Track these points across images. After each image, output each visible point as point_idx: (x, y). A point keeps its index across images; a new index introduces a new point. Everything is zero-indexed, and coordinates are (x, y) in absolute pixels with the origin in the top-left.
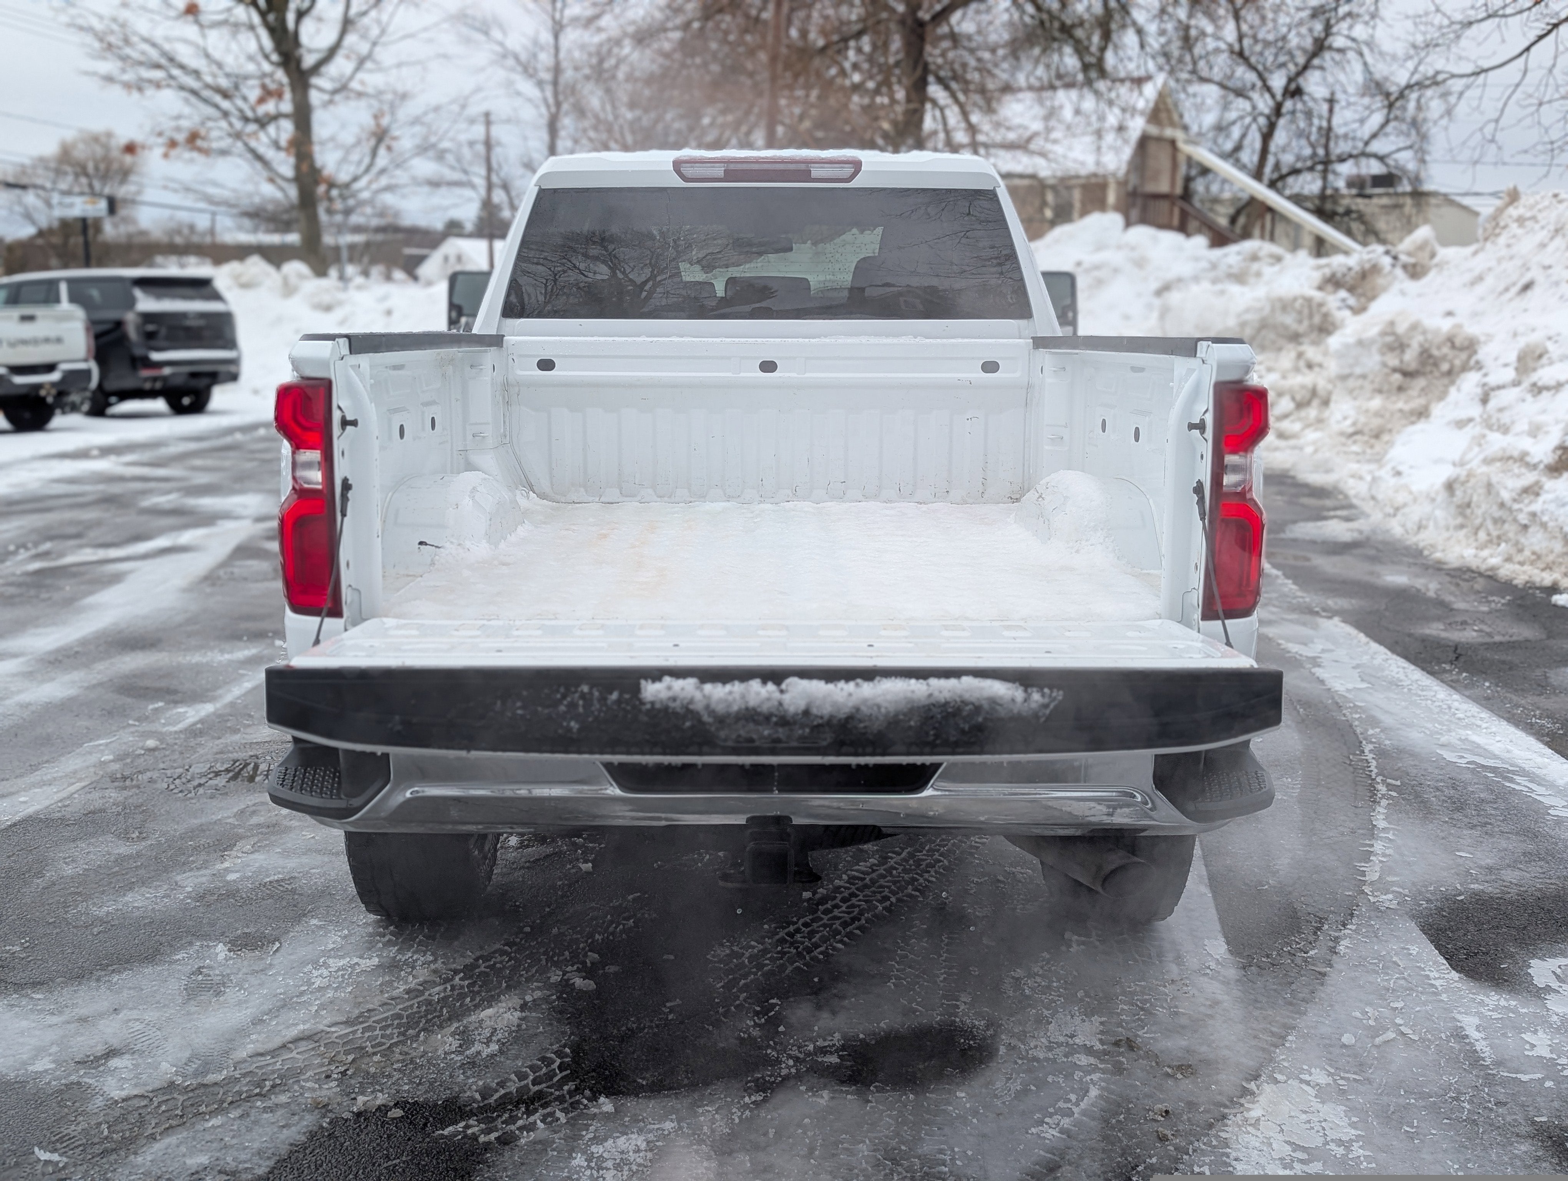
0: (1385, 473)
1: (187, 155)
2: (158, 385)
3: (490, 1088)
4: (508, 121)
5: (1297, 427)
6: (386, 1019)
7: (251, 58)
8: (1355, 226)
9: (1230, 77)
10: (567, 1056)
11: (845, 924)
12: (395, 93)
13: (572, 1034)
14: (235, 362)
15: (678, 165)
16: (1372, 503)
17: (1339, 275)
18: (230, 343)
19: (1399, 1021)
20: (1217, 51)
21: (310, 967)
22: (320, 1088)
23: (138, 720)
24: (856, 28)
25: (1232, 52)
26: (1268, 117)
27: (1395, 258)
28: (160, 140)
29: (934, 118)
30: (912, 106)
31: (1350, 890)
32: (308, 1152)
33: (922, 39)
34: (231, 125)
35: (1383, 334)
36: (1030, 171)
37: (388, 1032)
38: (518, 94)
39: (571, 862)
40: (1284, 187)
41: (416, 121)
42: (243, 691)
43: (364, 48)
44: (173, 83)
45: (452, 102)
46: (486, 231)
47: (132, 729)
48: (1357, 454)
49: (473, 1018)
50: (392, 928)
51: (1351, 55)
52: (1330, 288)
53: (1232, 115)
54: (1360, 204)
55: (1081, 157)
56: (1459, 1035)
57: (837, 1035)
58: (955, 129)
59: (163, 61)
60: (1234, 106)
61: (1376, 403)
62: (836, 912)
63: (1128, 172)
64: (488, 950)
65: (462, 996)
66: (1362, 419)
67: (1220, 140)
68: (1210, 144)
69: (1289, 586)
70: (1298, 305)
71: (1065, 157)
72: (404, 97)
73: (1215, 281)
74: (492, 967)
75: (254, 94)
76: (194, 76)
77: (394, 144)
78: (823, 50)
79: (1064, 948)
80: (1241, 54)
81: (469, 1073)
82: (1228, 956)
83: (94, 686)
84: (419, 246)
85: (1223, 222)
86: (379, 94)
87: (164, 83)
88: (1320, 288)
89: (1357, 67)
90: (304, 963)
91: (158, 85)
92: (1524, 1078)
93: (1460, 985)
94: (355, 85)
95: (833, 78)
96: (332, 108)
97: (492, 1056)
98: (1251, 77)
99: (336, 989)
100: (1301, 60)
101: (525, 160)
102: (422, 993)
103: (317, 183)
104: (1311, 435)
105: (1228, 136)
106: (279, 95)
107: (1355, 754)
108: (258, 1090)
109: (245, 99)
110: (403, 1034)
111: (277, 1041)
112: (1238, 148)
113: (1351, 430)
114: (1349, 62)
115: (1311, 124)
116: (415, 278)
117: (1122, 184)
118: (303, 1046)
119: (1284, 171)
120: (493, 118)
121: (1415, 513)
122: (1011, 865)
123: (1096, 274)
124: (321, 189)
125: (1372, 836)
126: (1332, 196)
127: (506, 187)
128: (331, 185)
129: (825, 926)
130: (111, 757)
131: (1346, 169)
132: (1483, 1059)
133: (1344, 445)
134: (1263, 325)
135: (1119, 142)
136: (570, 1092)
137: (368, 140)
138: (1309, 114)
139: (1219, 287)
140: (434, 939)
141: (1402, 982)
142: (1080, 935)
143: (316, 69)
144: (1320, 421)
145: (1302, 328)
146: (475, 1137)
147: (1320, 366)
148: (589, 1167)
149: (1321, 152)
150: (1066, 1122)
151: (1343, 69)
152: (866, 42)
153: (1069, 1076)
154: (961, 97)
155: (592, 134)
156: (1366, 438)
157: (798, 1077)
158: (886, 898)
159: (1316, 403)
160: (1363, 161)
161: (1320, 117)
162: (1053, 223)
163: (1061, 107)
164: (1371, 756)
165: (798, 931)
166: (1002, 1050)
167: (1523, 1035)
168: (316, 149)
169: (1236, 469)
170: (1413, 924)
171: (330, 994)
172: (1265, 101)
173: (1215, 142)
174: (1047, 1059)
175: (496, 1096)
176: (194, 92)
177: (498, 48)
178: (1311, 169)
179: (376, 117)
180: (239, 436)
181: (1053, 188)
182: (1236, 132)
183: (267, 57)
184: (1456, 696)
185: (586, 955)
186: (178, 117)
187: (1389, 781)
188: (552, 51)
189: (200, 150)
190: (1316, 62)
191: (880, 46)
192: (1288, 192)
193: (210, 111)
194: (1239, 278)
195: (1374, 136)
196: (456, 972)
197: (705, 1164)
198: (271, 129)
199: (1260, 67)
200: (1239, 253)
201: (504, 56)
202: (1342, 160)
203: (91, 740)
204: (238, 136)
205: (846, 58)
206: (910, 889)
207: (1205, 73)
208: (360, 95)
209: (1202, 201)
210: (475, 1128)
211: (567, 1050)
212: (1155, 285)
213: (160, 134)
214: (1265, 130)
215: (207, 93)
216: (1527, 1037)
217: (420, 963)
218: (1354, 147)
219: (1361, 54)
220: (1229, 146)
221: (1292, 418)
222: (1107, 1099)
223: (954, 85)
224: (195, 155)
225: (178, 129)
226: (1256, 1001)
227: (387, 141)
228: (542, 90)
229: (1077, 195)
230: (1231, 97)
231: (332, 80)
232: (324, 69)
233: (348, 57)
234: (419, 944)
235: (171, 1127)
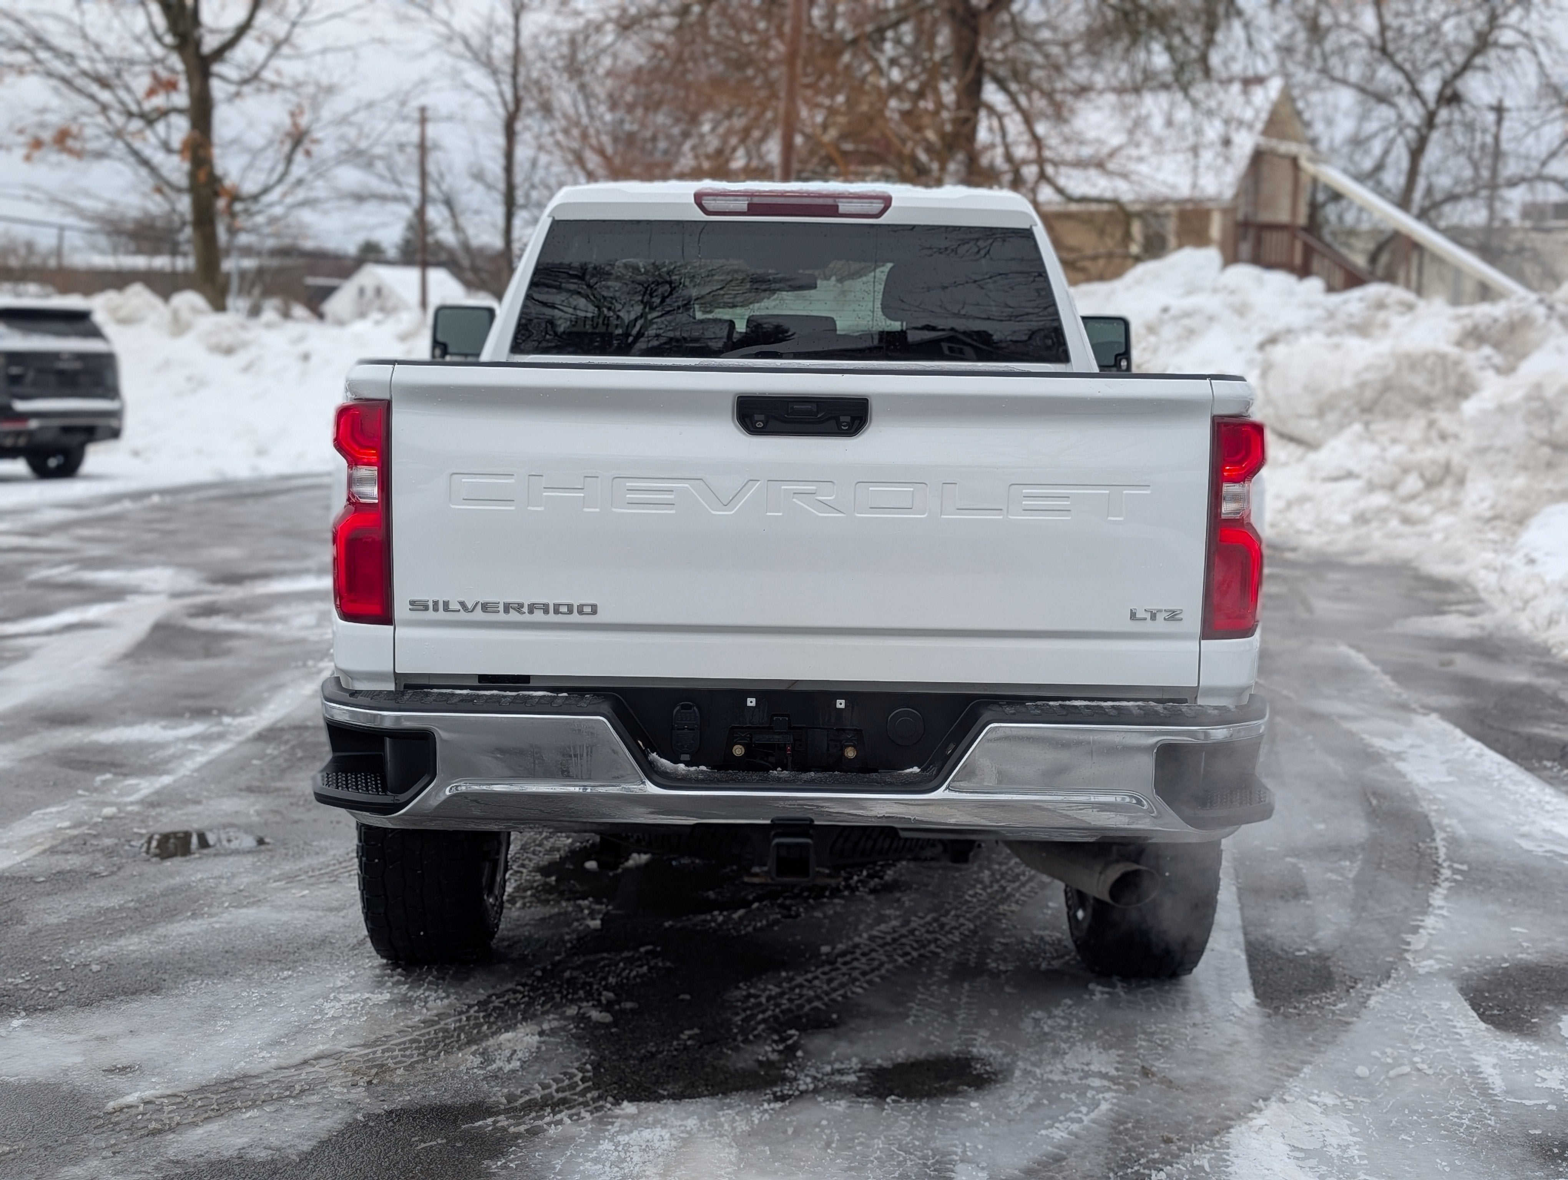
0: (1516, 561)
1: (54, 157)
2: (22, 442)
3: (515, 1095)
4: (450, 118)
5: (1426, 510)
6: (404, 1043)
7: (138, 40)
8: (1530, 269)
9: (1372, 77)
10: (588, 1071)
11: (864, 974)
12: (318, 85)
13: (592, 1054)
14: (117, 414)
15: (699, 198)
16: (1500, 596)
17: (1482, 328)
18: (111, 391)
19: (1416, 1059)
20: (1355, 44)
21: (321, 1000)
22: (349, 1092)
23: (86, 790)
24: (894, 16)
25: (1372, 47)
26: (1417, 129)
27: (1551, 308)
28: (21, 139)
29: (991, 129)
30: (963, 113)
31: (1390, 956)
32: (346, 1136)
33: (975, 32)
34: (109, 119)
35: (1528, 398)
36: (1109, 195)
37: (408, 1053)
38: (467, 86)
39: (577, 920)
40: (1440, 216)
41: (344, 120)
42: (197, 765)
43: (280, 29)
44: (38, 68)
45: (389, 97)
46: (418, 257)
47: (83, 799)
48: (1495, 542)
49: (491, 1041)
50: (399, 970)
51: (1522, 53)
52: (1471, 343)
53: (1372, 126)
54: (1537, 240)
55: (1171, 179)
56: (1474, 1071)
57: (855, 1060)
58: (1016, 143)
59: (29, 43)
60: (1375, 114)
61: (1520, 482)
62: (855, 964)
63: (1236, 196)
64: (499, 989)
65: (479, 1026)
66: (1503, 501)
67: (1357, 157)
68: (1342, 163)
69: (1387, 682)
70: (1429, 362)
71: (1153, 179)
72: (330, 90)
73: (1329, 334)
74: (507, 1003)
75: (141, 83)
76: (67, 59)
77: (314, 149)
78: (854, 42)
79: (1086, 997)
80: (1384, 50)
81: (493, 1084)
82: (1254, 1007)
83: (29, 759)
84: (329, 275)
85: (1360, 261)
86: (298, 85)
87: (28, 68)
88: (1459, 343)
89: (1531, 69)
90: (314, 997)
91: (21, 71)
92: (1527, 1102)
93: (1485, 1033)
94: (268, 75)
95: (865, 76)
96: (238, 102)
97: (513, 1071)
98: (1396, 79)
99: (350, 1018)
100: (1459, 58)
101: (475, 170)
102: (438, 1023)
103: (217, 194)
104: (1443, 520)
105: (1367, 152)
106: (171, 86)
107: (1424, 842)
108: (288, 1093)
109: (128, 89)
110: (424, 1054)
111: (298, 1058)
112: (1379, 167)
113: (1489, 514)
114: (1519, 61)
115: (1473, 139)
116: (320, 316)
117: (1228, 211)
118: (325, 1062)
119: (1438, 196)
120: (429, 114)
121: (1546, 605)
122: (1039, 929)
123: (1187, 322)
124: (221, 203)
125: (1425, 913)
126: (1499, 230)
127: (449, 203)
128: (235, 197)
129: (844, 974)
130: (67, 824)
131: (1518, 196)
132: (1493, 1089)
133: (1480, 531)
134: (1387, 386)
135: (1220, 161)
136: (593, 1099)
137: (282, 142)
138: (1470, 127)
139: (1335, 339)
140: (444, 979)
141: (1428, 1030)
142: (1104, 986)
143: (219, 54)
144: (1454, 504)
145: (1435, 391)
146: (504, 1129)
147: (1456, 437)
148: (616, 1150)
149: (1485, 173)
150: (1075, 1127)
151: (1512, 71)
152: (907, 31)
153: (1082, 1094)
154: (1023, 100)
155: (560, 136)
156: (1506, 524)
157: (816, 1091)
158: (908, 954)
159: (1449, 481)
160: (1539, 186)
161: (1484, 131)
162: (1138, 259)
163: (1148, 117)
164: (1443, 843)
165: (816, 978)
166: (1018, 1073)
167: (1537, 1072)
168: (216, 152)
169: (1235, 498)
170: (1451, 985)
171: (345, 1022)
172: (1415, 109)
173: (1350, 159)
174: (1061, 1081)
175: (522, 1101)
176: (66, 81)
177: (442, 29)
178: (1473, 195)
179: (293, 115)
180: (127, 505)
181: (1139, 215)
182: (1377, 147)
183: (158, 38)
184: (1549, 790)
185: (600, 994)
186: (43, 110)
187: (1456, 866)
188: (511, 33)
189: (71, 152)
190: (1478, 61)
191: (925, 37)
192: (1442, 224)
193: (85, 104)
194: (1362, 329)
195: (1553, 155)
196: (470, 1007)
197: (727, 1150)
198: (160, 127)
199: (1408, 66)
200: (1361, 299)
201: (450, 39)
202: (1512, 183)
203: (39, 809)
204: (118, 134)
205: (881, 51)
206: (932, 947)
207: (1338, 72)
208: (274, 87)
209: (1334, 234)
210: (503, 1121)
211: (589, 1067)
212: (1258, 338)
213: (21, 132)
214: (1414, 145)
215: (80, 82)
216: (1541, 1073)
217: (432, 998)
218: (1528, 168)
219: (1535, 52)
220: (1368, 164)
221: (1420, 499)
222: (1117, 1113)
223: (1014, 87)
224: (65, 157)
225: (42, 125)
226: (1277, 1042)
227: (306, 144)
228: (498, 83)
229: (1171, 226)
230: (1372, 103)
231: (240, 67)
232: (228, 54)
233: (259, 40)
234: (430, 983)
235: (210, 1118)
